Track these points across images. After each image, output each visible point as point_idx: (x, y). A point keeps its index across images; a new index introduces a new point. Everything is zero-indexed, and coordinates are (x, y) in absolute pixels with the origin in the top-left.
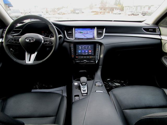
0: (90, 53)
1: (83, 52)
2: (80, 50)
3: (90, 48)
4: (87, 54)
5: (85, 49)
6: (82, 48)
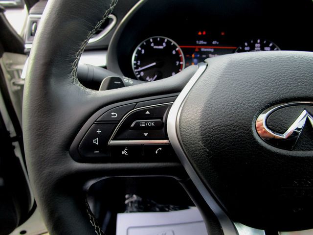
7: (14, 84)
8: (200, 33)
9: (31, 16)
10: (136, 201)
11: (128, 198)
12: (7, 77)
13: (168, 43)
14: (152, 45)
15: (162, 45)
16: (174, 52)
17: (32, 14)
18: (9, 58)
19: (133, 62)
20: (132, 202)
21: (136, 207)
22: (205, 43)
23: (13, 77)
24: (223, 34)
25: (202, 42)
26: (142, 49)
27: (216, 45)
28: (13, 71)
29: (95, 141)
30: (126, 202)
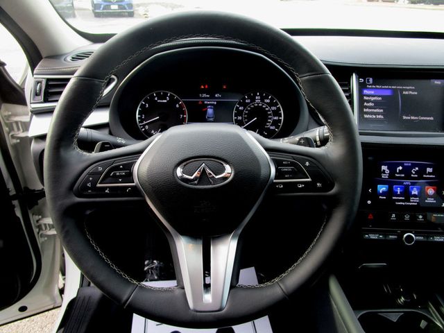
0: (430, 200)
1: (399, 191)
2: (383, 182)
3: (430, 174)
4: (414, 201)
5: (408, 177)
6: (392, 175)
7: (13, 137)
8: (203, 87)
9: (35, 76)
10: (157, 267)
11: (148, 265)
12: (6, 129)
13: (171, 97)
14: (156, 99)
15: (166, 99)
16: (177, 106)
17: (36, 74)
18: (7, 110)
19: (137, 116)
20: (152, 268)
21: (157, 275)
22: (208, 96)
23: (11, 129)
24: (225, 87)
25: (204, 95)
26: (146, 103)
27: (219, 98)
28: (11, 123)
29: (89, 185)
30: (146, 268)
